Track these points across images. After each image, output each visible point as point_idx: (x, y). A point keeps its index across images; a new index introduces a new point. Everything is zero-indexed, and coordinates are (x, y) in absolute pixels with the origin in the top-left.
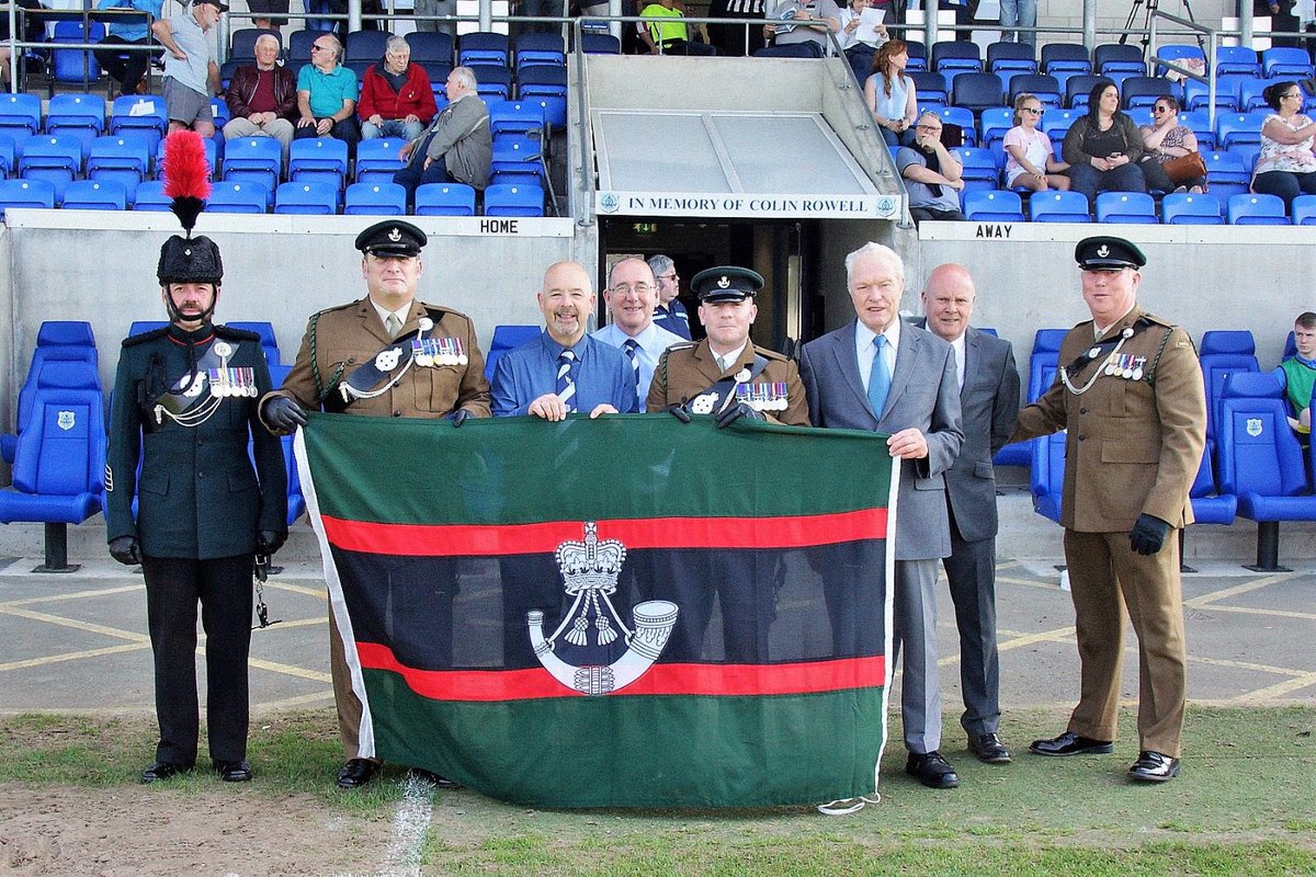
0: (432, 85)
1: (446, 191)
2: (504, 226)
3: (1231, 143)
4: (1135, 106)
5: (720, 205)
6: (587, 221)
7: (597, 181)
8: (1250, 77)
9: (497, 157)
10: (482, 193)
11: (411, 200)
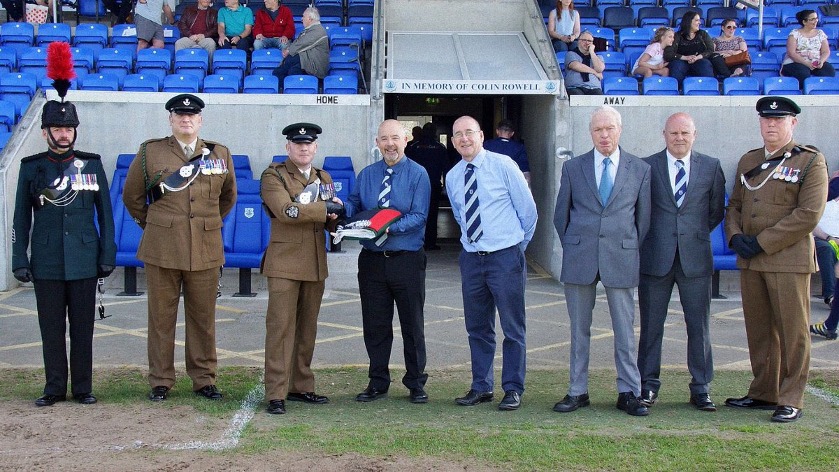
0: (294, 18)
1: (301, 79)
2: (330, 99)
3: (771, 46)
4: (715, 25)
5: (454, 87)
6: (378, 97)
7: (386, 73)
8: (789, 5)
9: (332, 60)
10: (323, 80)
11: (281, 85)
